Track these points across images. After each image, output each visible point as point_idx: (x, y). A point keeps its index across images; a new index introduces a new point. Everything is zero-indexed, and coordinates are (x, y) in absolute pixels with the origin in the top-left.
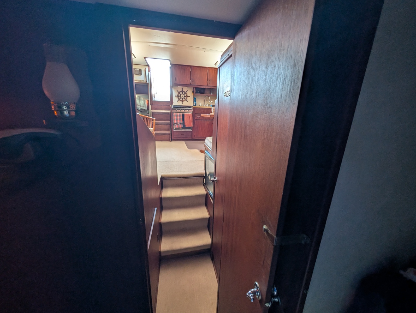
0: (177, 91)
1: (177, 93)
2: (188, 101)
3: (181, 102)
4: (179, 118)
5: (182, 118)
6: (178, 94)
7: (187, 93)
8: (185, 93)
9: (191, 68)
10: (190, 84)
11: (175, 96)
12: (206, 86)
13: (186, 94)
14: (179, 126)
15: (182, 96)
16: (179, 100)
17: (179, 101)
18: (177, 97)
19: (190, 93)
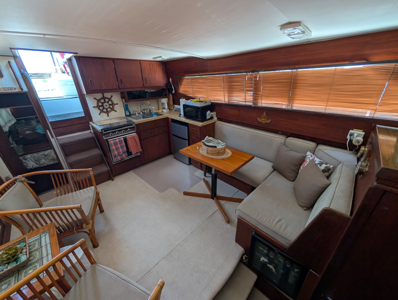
0: (95, 98)
1: (96, 101)
2: (116, 111)
3: (106, 114)
4: (119, 146)
5: (124, 144)
6: (98, 103)
7: (112, 99)
8: (109, 100)
9: (114, 63)
10: (118, 88)
11: (94, 107)
12: (142, 87)
13: (111, 101)
14: (123, 156)
15: (106, 106)
16: (102, 111)
17: (102, 114)
18: (97, 108)
19: (116, 98)
